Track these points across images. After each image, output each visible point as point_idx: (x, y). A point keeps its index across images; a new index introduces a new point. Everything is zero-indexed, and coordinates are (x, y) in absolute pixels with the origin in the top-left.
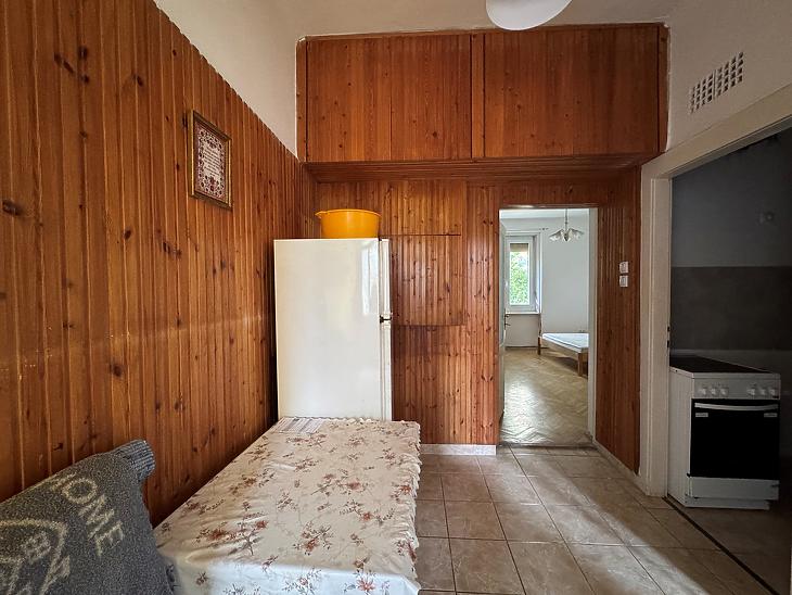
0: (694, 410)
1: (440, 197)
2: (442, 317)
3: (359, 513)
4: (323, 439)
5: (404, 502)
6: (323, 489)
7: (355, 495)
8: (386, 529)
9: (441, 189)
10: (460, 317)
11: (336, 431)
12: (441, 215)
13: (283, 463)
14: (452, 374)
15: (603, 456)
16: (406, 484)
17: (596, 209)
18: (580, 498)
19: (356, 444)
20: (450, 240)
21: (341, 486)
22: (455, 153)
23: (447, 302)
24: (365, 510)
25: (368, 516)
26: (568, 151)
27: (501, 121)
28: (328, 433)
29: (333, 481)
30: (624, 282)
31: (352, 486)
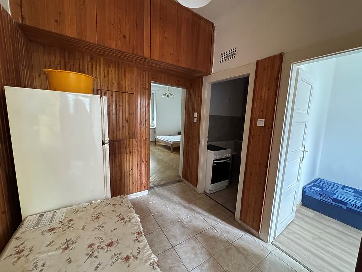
0: (214, 163)
1: (123, 71)
2: (124, 135)
3: (121, 258)
4: (72, 223)
5: (142, 241)
6: (91, 256)
7: (114, 250)
8: (141, 259)
9: (123, 67)
10: (134, 135)
11: (80, 214)
12: (124, 81)
13: (49, 251)
14: (128, 162)
15: (185, 183)
16: (138, 231)
17: (185, 90)
18: (182, 201)
19: (98, 218)
20: (129, 96)
21: (102, 248)
22: (136, 51)
23: (127, 128)
24: (124, 255)
25: (128, 258)
26: (183, 66)
27: (158, 42)
28: (73, 217)
29: (95, 247)
30: (195, 120)
31: (109, 245)
